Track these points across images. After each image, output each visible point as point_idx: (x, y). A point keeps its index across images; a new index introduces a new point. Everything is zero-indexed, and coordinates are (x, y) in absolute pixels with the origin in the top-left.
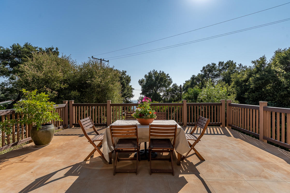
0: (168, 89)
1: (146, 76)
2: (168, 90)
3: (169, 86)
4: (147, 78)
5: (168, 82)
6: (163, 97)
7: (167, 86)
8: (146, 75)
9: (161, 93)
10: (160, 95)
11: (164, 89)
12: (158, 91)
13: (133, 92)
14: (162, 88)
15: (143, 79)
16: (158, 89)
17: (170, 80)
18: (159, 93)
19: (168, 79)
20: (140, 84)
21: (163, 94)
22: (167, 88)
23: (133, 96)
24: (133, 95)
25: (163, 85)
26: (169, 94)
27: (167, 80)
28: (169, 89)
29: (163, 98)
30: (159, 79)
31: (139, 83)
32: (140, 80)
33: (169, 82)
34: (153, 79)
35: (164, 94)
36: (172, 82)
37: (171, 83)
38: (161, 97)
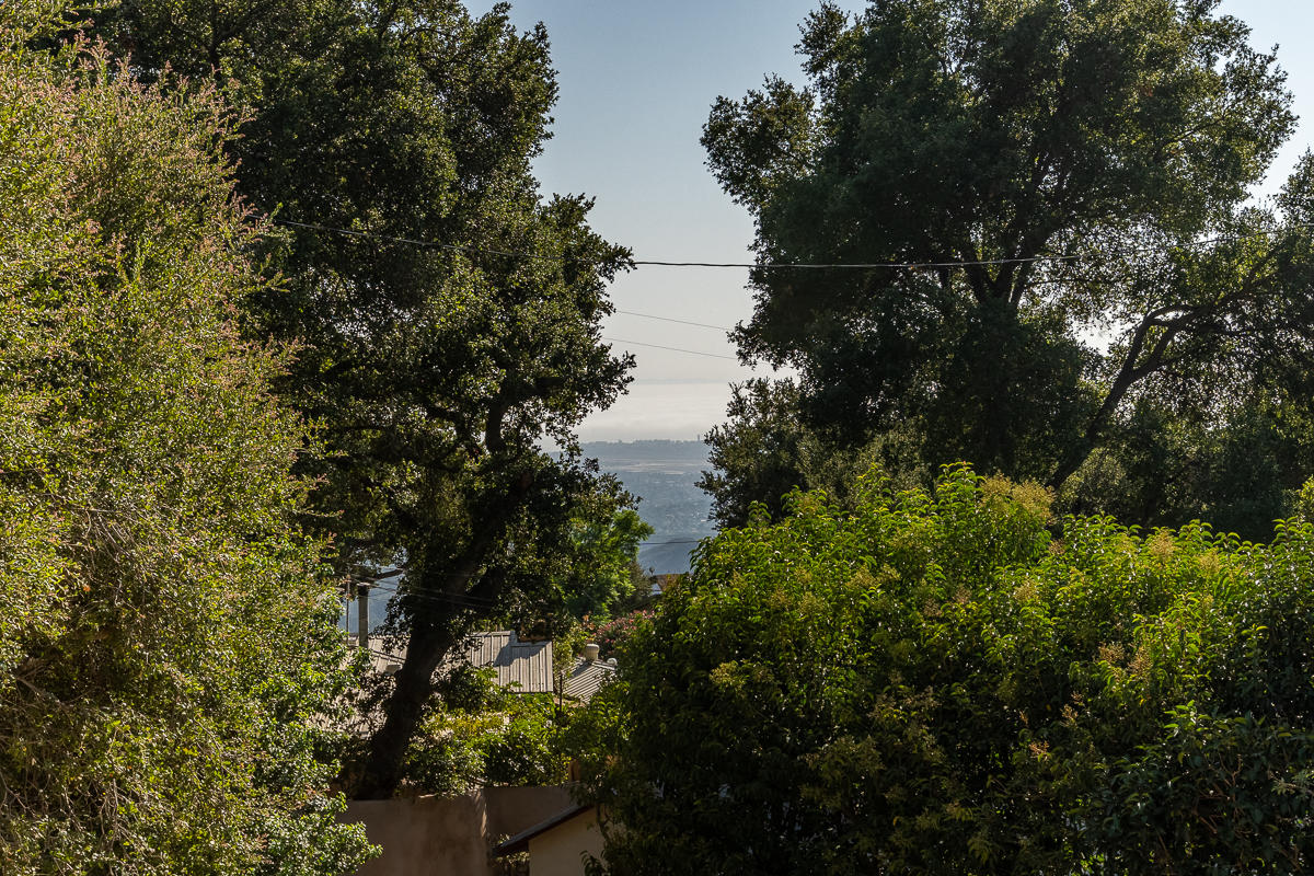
0: (1208, 239)
1: (822, 36)
2: (1212, 269)
3: (1238, 195)
4: (844, 73)
5: (1205, 125)
6: (1118, 392)
7: (1198, 201)
8: (832, 18)
9: (1083, 313)
10: (1078, 358)
11: (1143, 243)
12: (1046, 294)
13: (608, 309)
14: (1099, 238)
15: (782, 91)
16: (1036, 246)
17: (1248, 80)
18: (1058, 326)
19: (1219, 68)
20: (734, 182)
21: (1118, 328)
22: (1191, 224)
23: (614, 370)
24: (616, 354)
25: (1129, 180)
26: (1220, 327)
27: (1190, 84)
28: (1227, 252)
29: (1126, 410)
30: (1051, 74)
31: (719, 156)
32: (722, 103)
33: (1234, 131)
34: (951, 85)
35: (1141, 332)
36: (1283, 124)
37: (1266, 146)
38: (1096, 383)
